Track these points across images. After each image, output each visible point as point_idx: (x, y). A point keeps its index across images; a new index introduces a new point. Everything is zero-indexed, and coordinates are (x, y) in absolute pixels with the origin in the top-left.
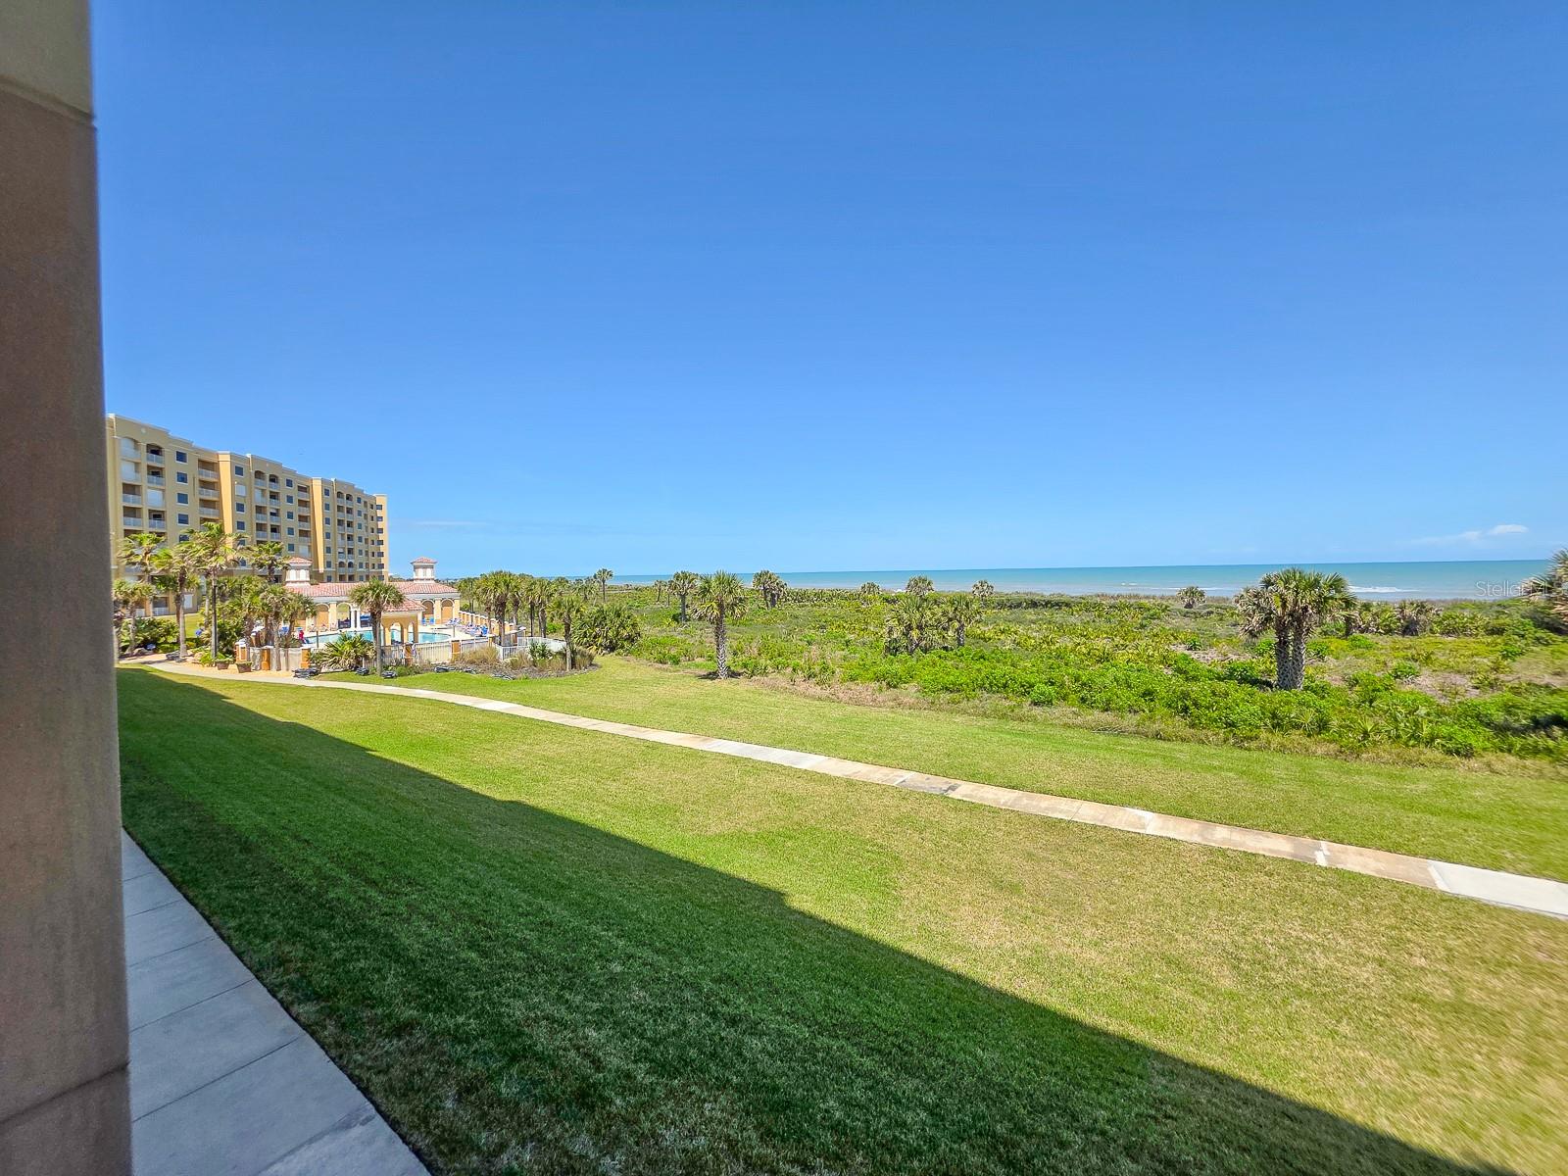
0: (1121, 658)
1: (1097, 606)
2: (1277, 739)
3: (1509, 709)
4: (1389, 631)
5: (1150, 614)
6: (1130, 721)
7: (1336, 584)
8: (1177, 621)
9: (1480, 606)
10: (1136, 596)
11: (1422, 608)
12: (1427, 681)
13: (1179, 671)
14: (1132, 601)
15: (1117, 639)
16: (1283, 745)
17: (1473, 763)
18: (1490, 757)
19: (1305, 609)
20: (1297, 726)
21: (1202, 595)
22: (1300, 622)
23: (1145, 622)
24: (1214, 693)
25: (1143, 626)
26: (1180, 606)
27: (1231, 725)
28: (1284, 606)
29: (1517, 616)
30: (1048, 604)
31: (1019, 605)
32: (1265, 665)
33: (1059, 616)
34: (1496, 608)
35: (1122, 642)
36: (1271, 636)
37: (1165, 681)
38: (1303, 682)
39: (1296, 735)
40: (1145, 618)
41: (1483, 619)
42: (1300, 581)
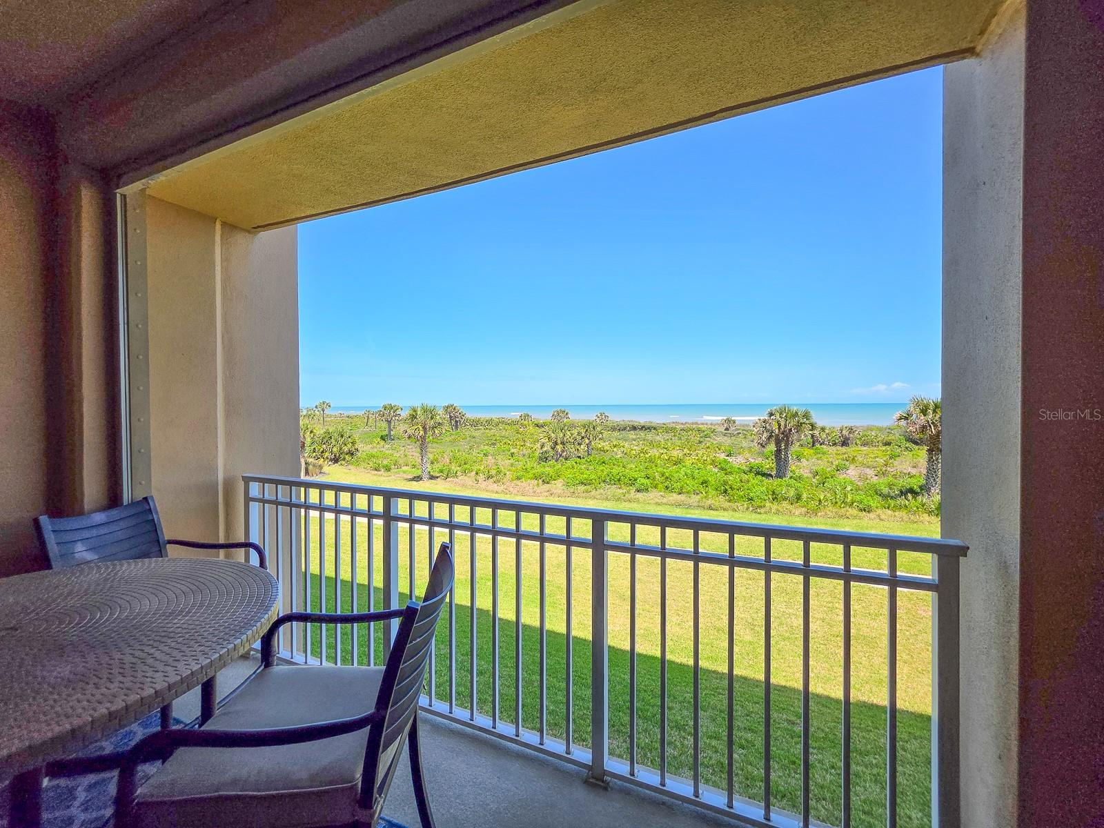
0: (688, 462)
1: (673, 429)
2: (775, 506)
3: (890, 486)
4: (835, 444)
5: (704, 434)
6: (695, 499)
7: (806, 415)
8: (720, 439)
9: (880, 429)
10: (696, 423)
11: (851, 430)
12: (852, 472)
13: (722, 469)
14: (694, 426)
15: (685, 450)
16: (778, 510)
17: (872, 515)
18: (879, 511)
19: (791, 430)
20: (785, 499)
21: (734, 422)
22: (788, 439)
23: (701, 440)
24: (741, 481)
25: (700, 442)
26: (722, 429)
27: (751, 499)
28: (779, 428)
29: (897, 435)
30: (643, 428)
31: (625, 429)
32: (769, 465)
33: (650, 436)
34: (888, 430)
35: (688, 452)
36: (772, 447)
37: (714, 475)
38: (789, 474)
39: (785, 504)
40: (702, 437)
41: (882, 437)
42: (788, 413)
